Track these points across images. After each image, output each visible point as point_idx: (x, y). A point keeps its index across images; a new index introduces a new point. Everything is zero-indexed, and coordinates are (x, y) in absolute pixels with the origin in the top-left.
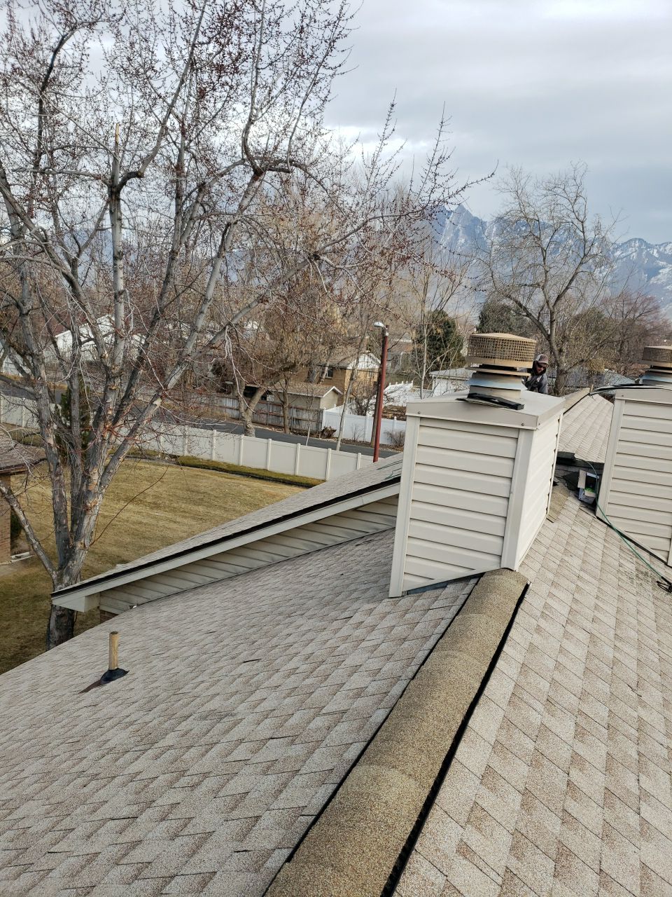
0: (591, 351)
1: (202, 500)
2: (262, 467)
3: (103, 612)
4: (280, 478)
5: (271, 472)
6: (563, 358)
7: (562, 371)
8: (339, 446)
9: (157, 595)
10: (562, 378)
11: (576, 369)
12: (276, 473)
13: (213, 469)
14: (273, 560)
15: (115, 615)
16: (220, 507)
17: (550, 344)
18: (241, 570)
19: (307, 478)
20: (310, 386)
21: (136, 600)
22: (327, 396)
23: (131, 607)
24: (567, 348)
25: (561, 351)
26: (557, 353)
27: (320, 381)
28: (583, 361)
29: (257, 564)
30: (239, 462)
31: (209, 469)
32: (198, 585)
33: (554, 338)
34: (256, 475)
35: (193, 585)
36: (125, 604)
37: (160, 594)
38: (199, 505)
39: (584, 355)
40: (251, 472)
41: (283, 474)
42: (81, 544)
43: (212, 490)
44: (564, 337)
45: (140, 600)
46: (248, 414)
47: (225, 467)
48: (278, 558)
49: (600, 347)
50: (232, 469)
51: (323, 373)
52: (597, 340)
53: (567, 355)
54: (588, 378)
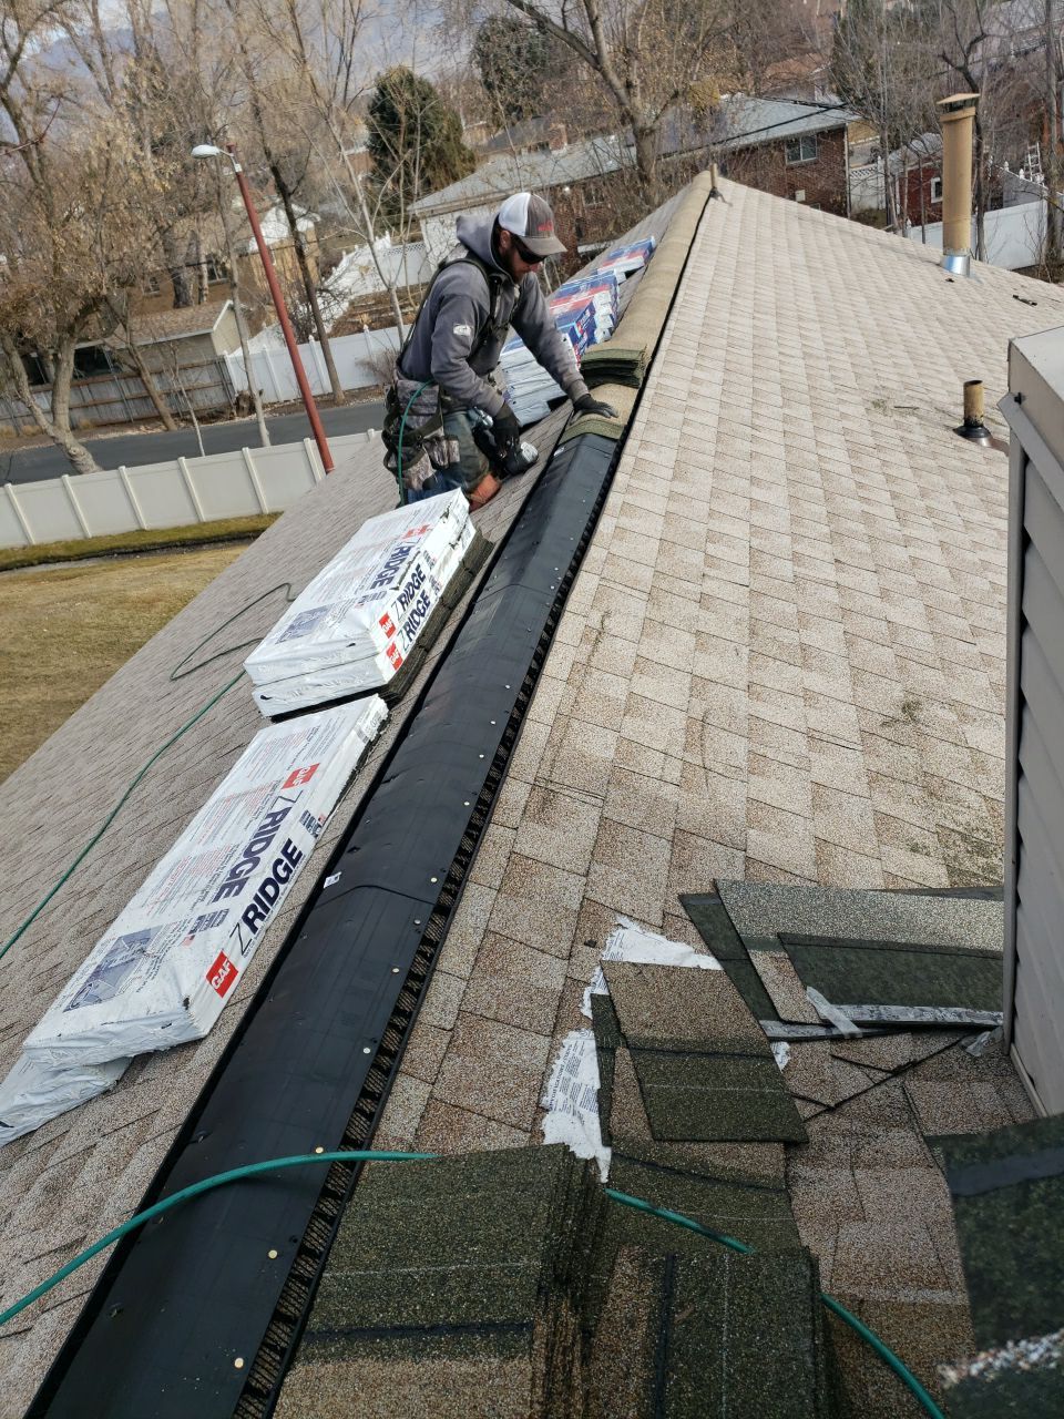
0: (688, 66)
4: (173, 538)
6: (638, 100)
7: (642, 131)
8: (265, 432)
10: (647, 144)
11: (669, 115)
12: (163, 531)
13: (40, 563)
17: (605, 75)
20: (186, 313)
22: (222, 324)
24: (639, 76)
25: (629, 85)
26: (622, 92)
27: (201, 296)
28: (676, 94)
30: (82, 529)
31: (32, 565)
33: (607, 62)
34: (125, 547)
39: (674, 80)
40: (116, 544)
44: (628, 52)
46: (60, 427)
49: (703, 49)
51: (201, 277)
52: (693, 36)
53: (643, 90)
54: (697, 127)
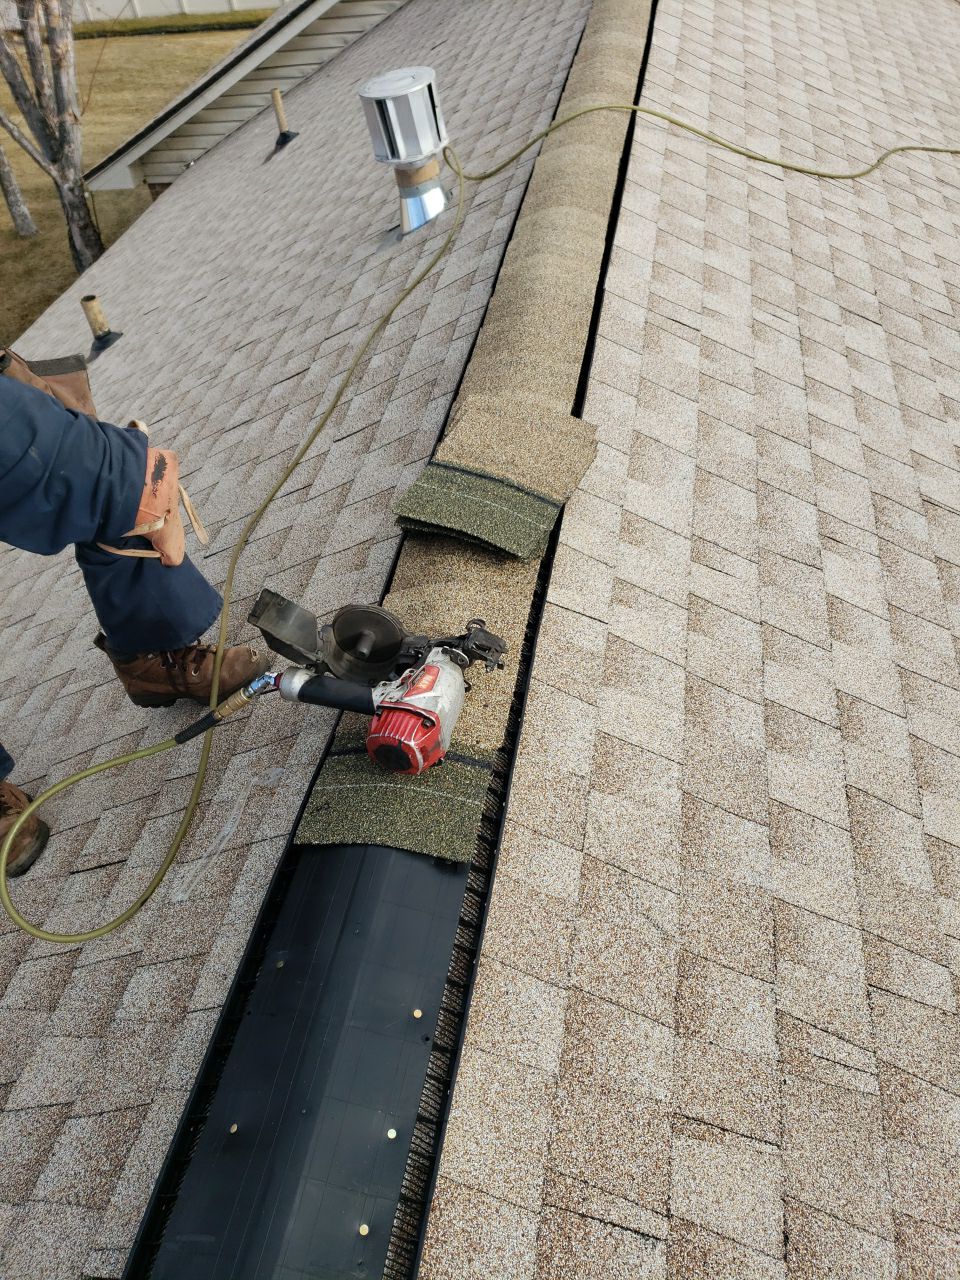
1: (120, 80)
2: (176, 10)
3: (152, 186)
5: (193, 16)
9: (213, 140)
14: (346, 42)
15: (168, 185)
16: (154, 85)
18: (309, 69)
19: (255, 11)
21: (190, 155)
23: (188, 166)
29: (326, 55)
32: (261, 109)
35: (255, 111)
36: (178, 165)
37: (217, 138)
38: (122, 90)
41: (214, 15)
42: (70, 115)
43: (128, 61)
45: (197, 153)
47: (117, 28)
48: (351, 38)
50: (130, 27)
